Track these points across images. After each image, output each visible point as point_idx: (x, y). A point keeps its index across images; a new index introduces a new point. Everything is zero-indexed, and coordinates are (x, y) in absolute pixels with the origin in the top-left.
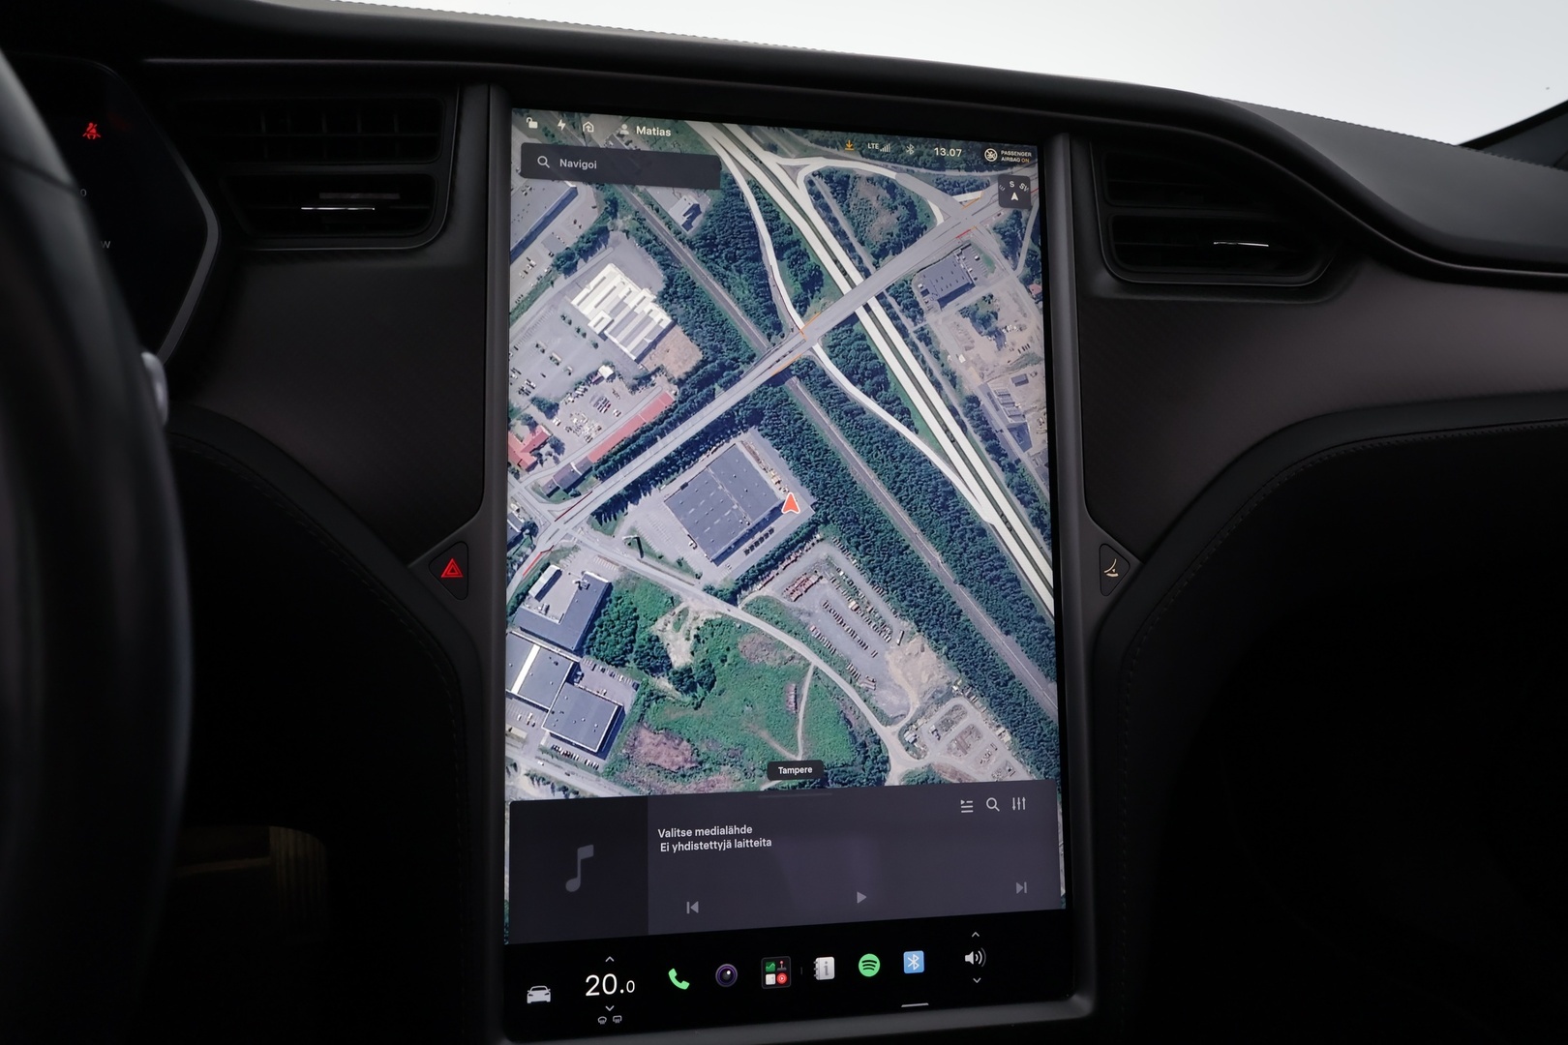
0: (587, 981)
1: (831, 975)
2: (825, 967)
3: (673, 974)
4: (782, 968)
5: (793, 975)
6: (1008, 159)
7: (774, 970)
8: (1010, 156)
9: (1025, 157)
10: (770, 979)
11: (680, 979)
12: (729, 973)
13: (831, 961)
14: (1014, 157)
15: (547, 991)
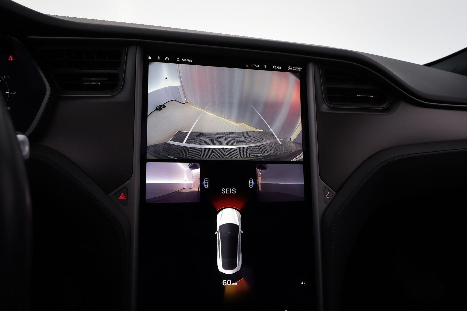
6: (295, 70)
9: (300, 69)
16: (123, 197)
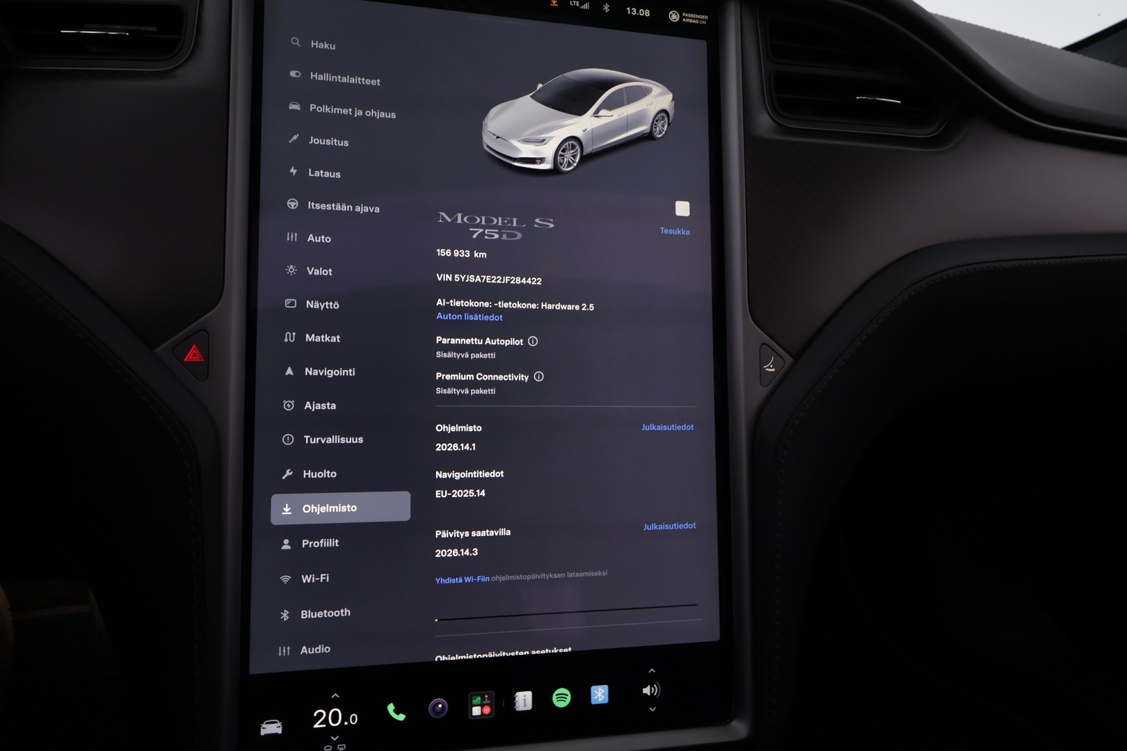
0: (315, 715)
1: (529, 707)
2: (524, 700)
3: (391, 708)
4: (487, 701)
5: (496, 707)
6: (688, 20)
7: (479, 703)
8: (690, 18)
9: (702, 19)
10: (476, 711)
11: (397, 712)
12: (440, 706)
13: (529, 694)
14: (696, 19)
15: (279, 724)
16: (194, 355)
